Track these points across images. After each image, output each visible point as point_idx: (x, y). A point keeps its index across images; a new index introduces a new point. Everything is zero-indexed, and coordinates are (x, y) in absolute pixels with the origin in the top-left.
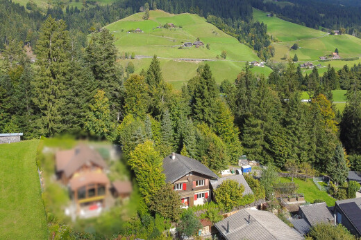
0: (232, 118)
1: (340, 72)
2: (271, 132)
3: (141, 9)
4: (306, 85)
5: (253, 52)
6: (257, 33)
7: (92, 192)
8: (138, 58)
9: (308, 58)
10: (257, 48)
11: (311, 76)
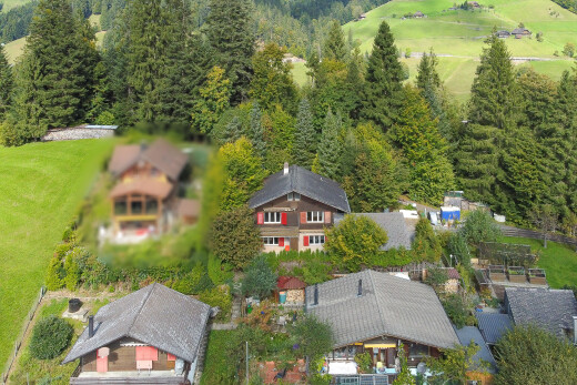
2: (512, 149)
7: (136, 206)
8: (416, 56)
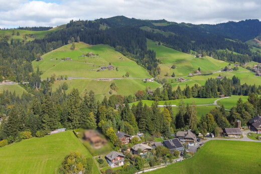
0: (135, 119)
1: (192, 88)
2: (148, 123)
3: (69, 42)
4: (174, 96)
5: (147, 72)
6: (149, 58)
8: (70, 79)
9: (182, 74)
10: (149, 69)
11: (177, 91)
